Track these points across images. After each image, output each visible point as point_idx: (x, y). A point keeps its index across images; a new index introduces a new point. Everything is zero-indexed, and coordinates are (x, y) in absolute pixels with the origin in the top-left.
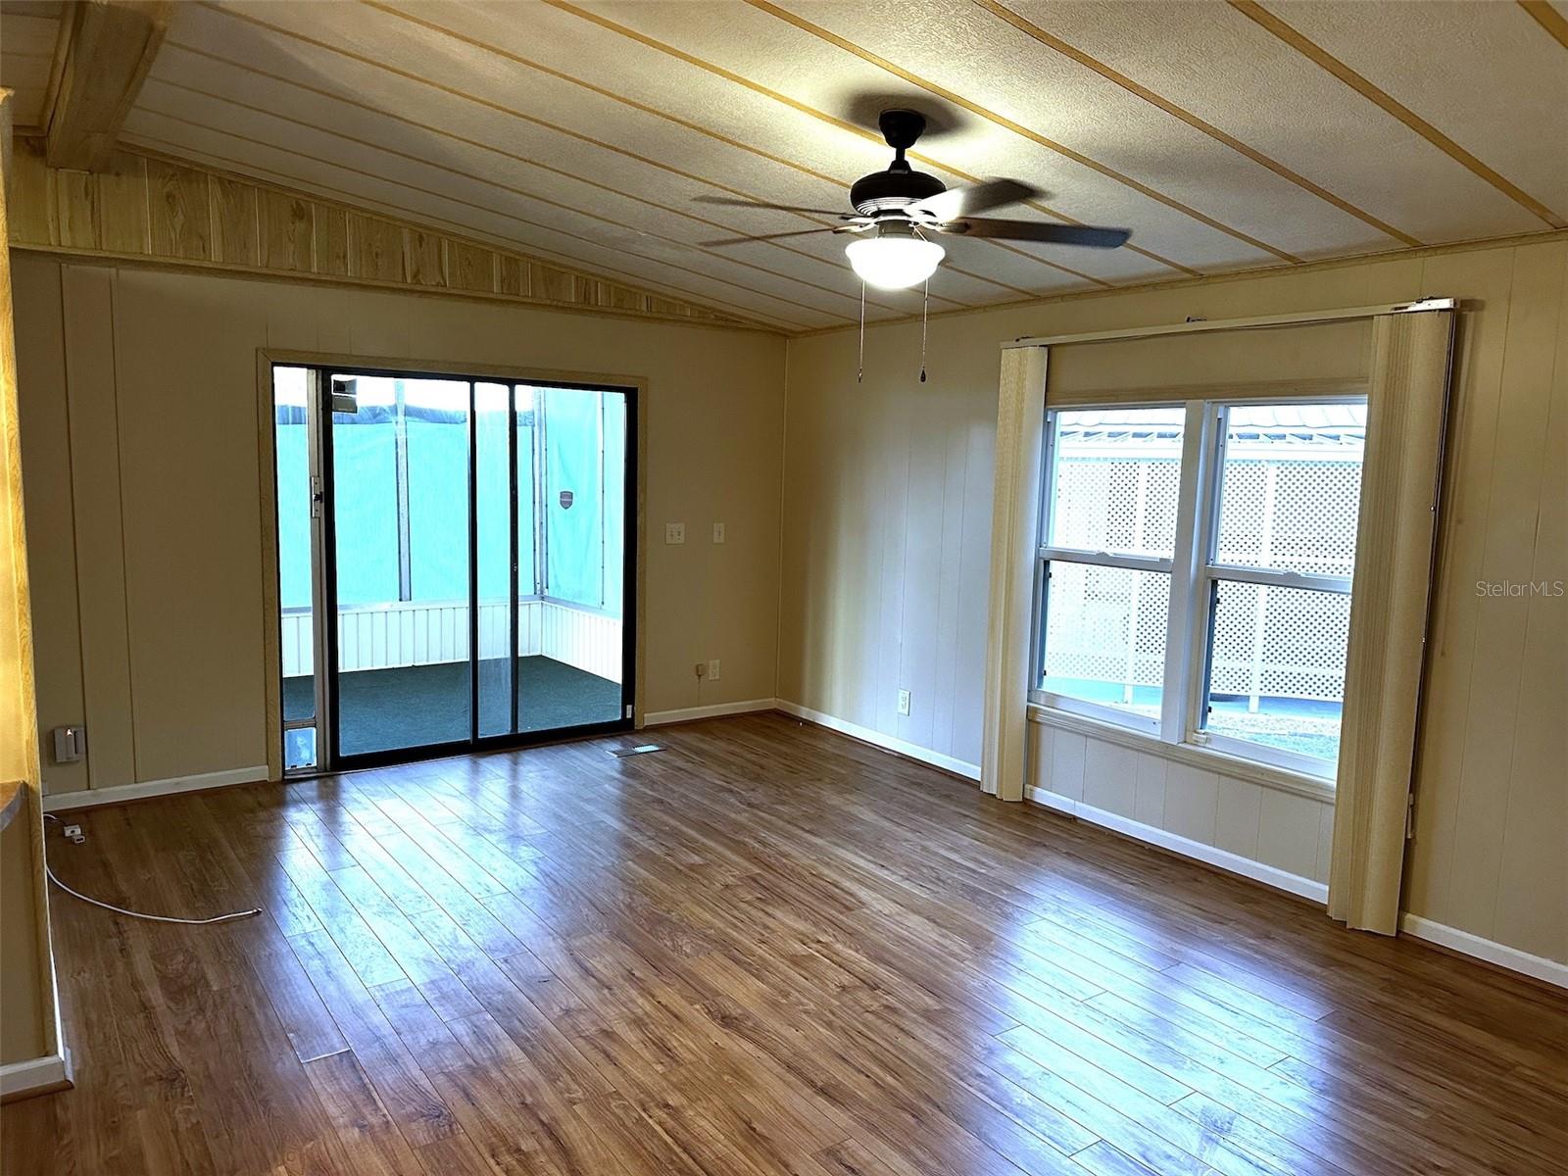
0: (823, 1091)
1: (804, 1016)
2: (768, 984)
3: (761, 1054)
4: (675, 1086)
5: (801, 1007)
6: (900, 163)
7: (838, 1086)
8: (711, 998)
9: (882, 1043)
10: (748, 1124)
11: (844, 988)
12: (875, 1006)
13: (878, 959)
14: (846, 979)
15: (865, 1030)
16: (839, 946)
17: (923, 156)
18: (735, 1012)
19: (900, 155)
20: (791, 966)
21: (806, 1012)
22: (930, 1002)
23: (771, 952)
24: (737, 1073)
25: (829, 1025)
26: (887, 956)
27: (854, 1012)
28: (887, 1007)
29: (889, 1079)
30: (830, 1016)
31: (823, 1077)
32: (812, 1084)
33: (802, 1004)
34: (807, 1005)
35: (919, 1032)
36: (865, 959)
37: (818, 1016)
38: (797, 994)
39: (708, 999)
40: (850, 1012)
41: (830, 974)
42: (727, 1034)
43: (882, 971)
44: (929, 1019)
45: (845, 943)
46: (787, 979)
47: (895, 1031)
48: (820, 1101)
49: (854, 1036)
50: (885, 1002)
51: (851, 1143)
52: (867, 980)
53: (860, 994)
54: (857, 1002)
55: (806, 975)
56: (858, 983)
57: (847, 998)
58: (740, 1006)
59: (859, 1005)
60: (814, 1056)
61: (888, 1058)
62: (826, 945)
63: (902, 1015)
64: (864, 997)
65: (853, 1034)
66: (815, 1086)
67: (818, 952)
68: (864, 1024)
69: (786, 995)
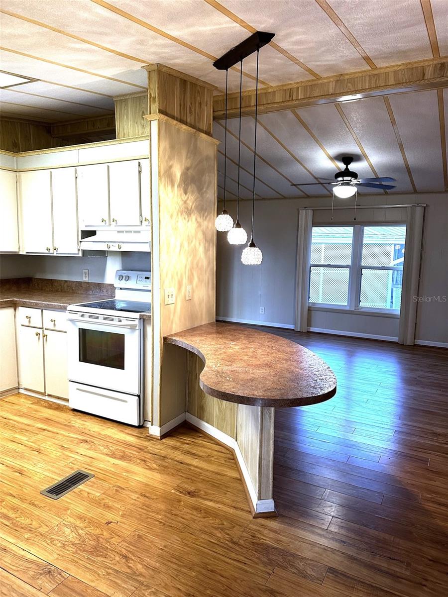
6: (347, 169)
17: (353, 167)
19: (347, 167)
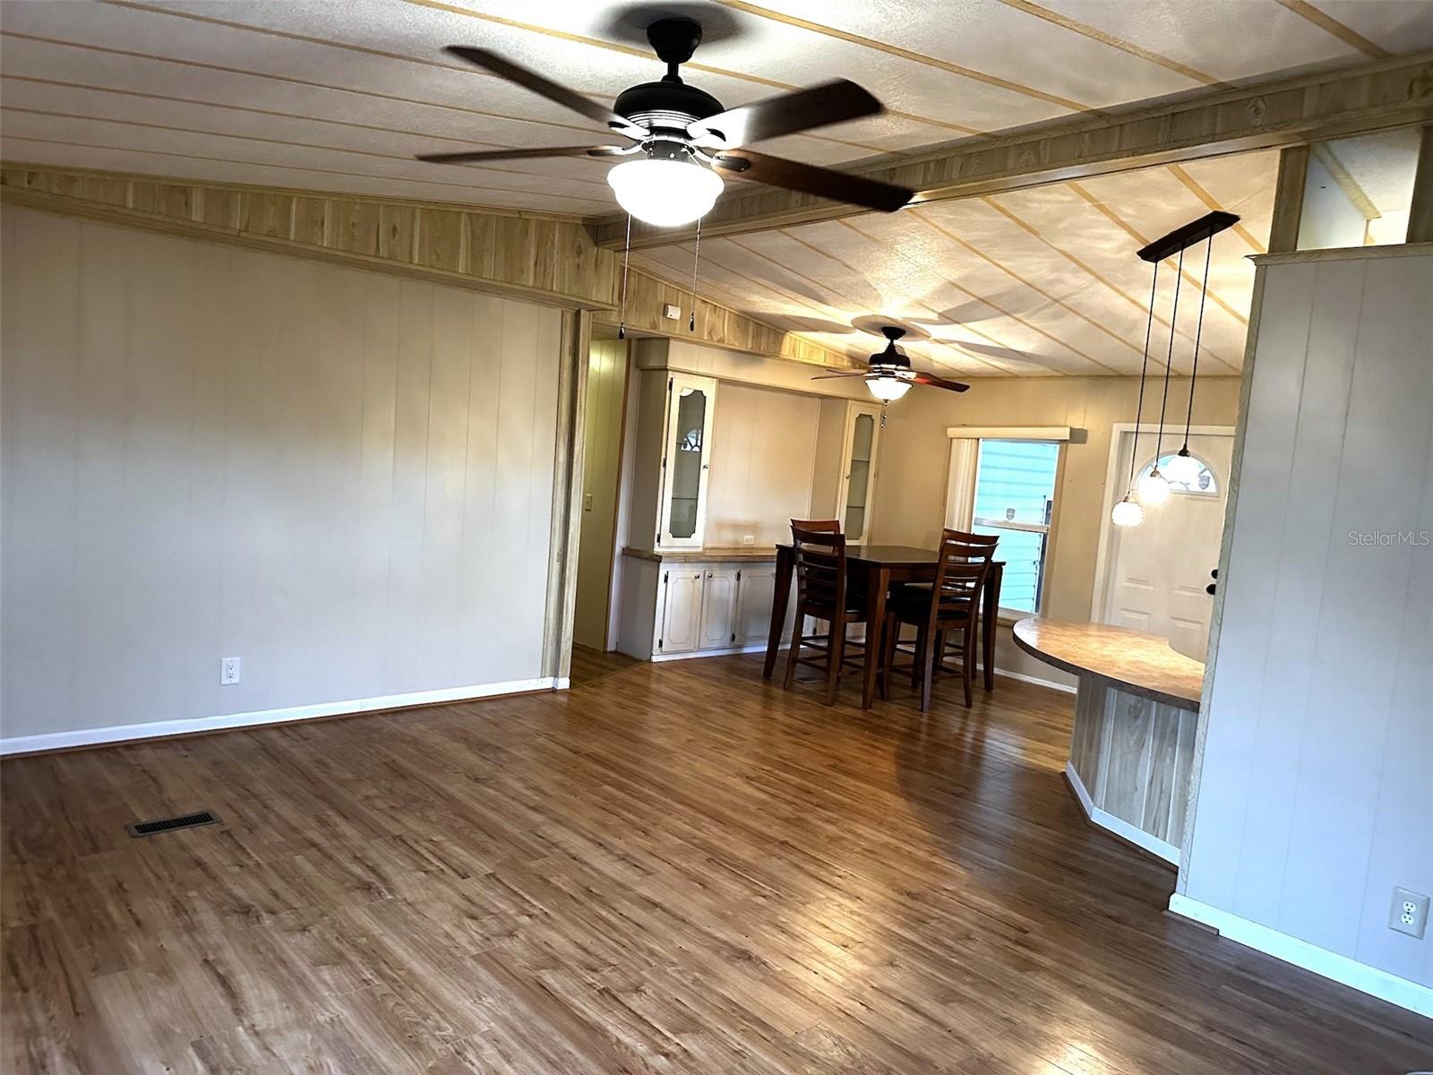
0: (656, 905)
1: (675, 959)
2: (718, 994)
3: (708, 929)
4: (766, 909)
5: (679, 968)
7: (644, 909)
8: (769, 977)
9: (607, 940)
10: (705, 887)
11: (637, 990)
12: (606, 972)
13: (594, 1030)
14: (635, 1002)
15: (619, 949)
16: (642, 1048)
18: (740, 964)
20: (697, 1017)
21: (673, 964)
22: (549, 978)
23: (722, 1035)
24: (723, 917)
25: (652, 953)
26: (582, 1034)
27: (627, 966)
28: (595, 970)
29: (604, 913)
30: (651, 961)
31: (656, 914)
32: (664, 910)
33: (679, 972)
34: (673, 971)
35: (571, 949)
36: (610, 1028)
37: (662, 960)
38: (686, 983)
39: (772, 976)
40: (632, 965)
41: (652, 1007)
42: (741, 944)
43: (593, 1013)
44: (555, 959)
45: (633, 1054)
46: (698, 999)
47: (592, 949)
48: (658, 900)
49: (630, 944)
50: (595, 975)
51: (638, 878)
52: (611, 1000)
53: (621, 983)
54: (624, 974)
55: (678, 1005)
56: (621, 997)
57: (634, 979)
58: (739, 969)
59: (623, 972)
60: (663, 928)
61: (602, 927)
62: (658, 1050)
63: (580, 962)
64: (616, 980)
65: (630, 946)
66: (661, 908)
67: (667, 1038)
68: (620, 954)
69: (696, 981)
